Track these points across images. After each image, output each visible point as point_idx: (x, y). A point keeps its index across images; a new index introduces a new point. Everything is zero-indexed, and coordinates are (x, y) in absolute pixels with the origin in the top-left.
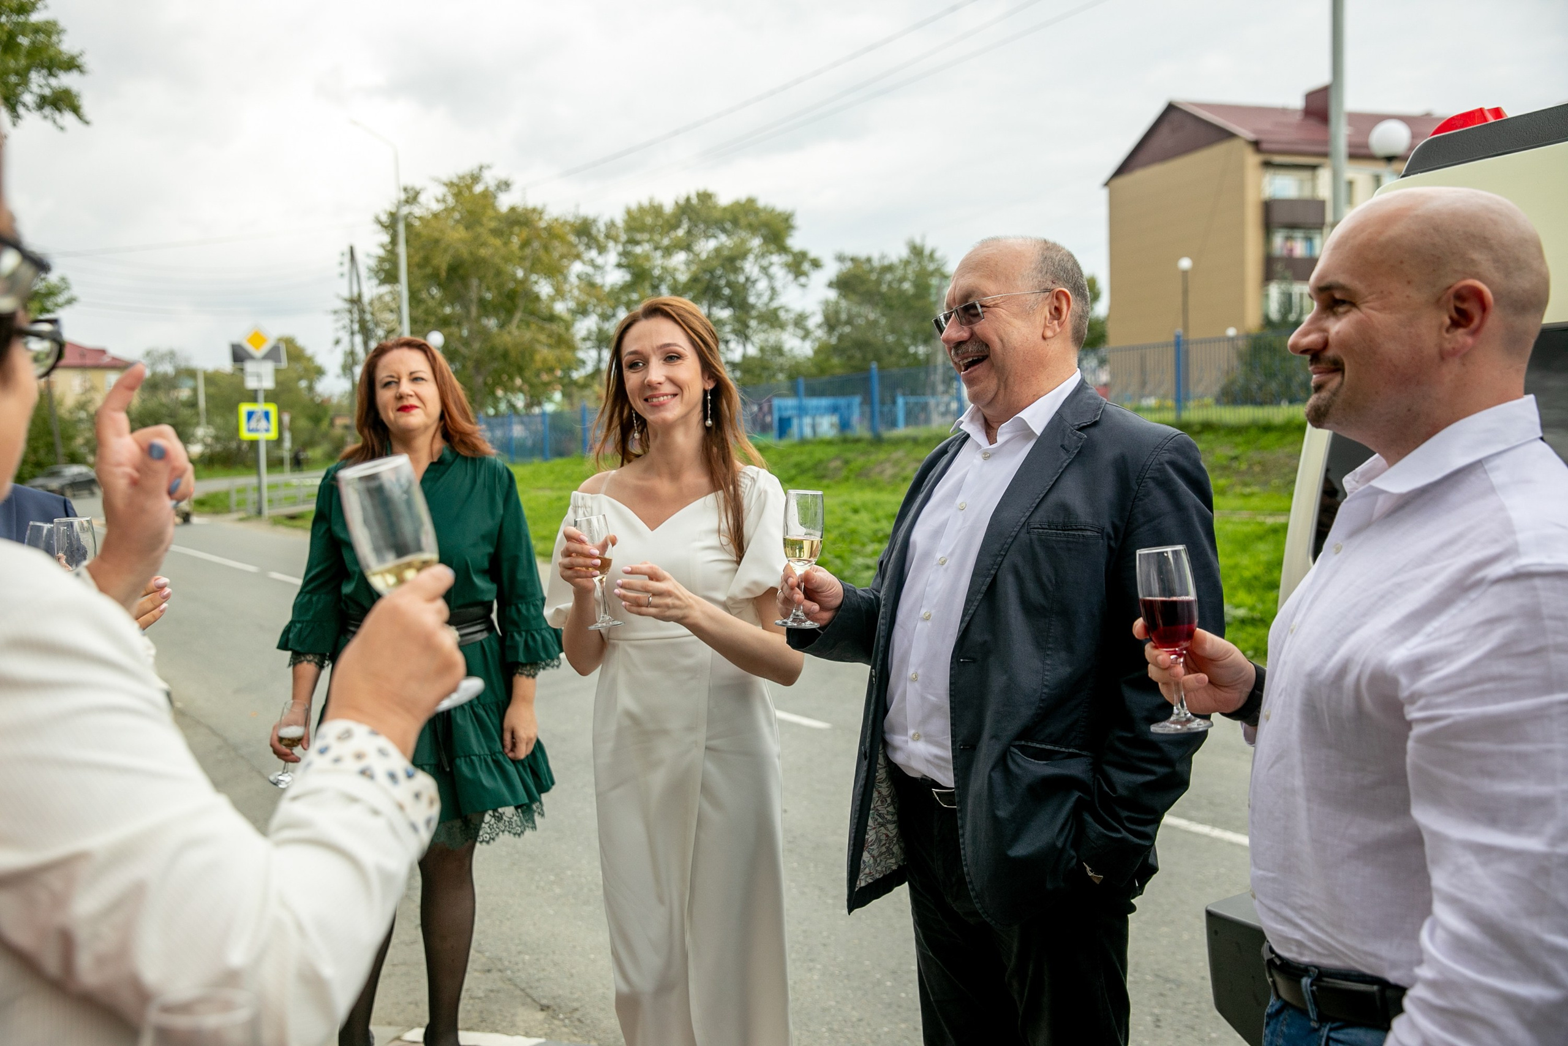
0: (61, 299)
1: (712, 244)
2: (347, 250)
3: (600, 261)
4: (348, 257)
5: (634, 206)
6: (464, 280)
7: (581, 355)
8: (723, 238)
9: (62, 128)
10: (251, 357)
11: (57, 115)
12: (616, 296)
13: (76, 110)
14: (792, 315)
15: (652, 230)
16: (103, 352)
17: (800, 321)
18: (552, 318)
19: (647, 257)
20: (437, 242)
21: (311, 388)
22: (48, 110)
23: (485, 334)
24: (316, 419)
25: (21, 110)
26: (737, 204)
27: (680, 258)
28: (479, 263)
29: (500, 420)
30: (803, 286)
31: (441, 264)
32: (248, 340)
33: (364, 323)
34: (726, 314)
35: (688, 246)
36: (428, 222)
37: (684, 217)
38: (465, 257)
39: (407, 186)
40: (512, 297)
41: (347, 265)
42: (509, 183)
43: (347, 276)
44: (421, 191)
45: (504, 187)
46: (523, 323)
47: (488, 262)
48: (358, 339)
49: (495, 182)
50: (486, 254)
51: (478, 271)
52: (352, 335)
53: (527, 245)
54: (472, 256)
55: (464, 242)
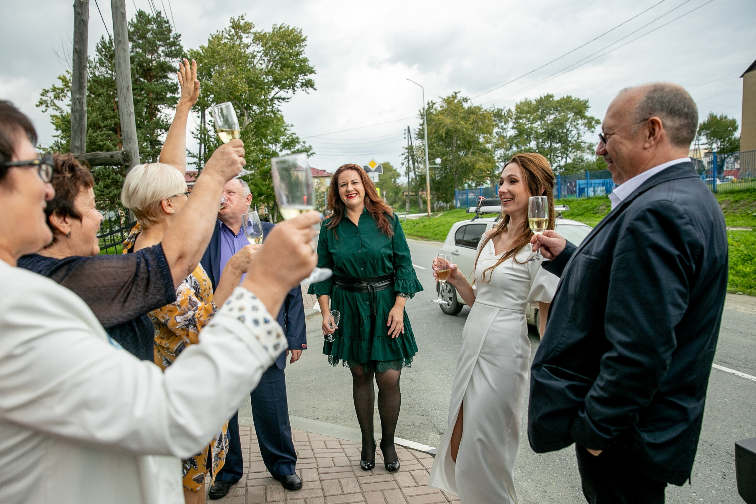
1: (552, 117)
2: (407, 128)
3: (505, 127)
4: (407, 131)
5: (519, 103)
6: (451, 138)
7: (497, 164)
8: (557, 114)
9: (308, 93)
10: (371, 171)
11: (307, 89)
12: (511, 141)
13: (312, 86)
14: (587, 145)
15: (527, 113)
16: (325, 171)
17: (590, 147)
18: (485, 151)
19: (525, 124)
20: (441, 123)
21: (395, 182)
22: (304, 88)
23: (459, 157)
24: (397, 193)
25: (296, 88)
26: (563, 99)
27: (537, 124)
28: (456, 131)
29: (464, 191)
30: (593, 132)
31: (442, 132)
32: (369, 165)
33: (413, 156)
34: (558, 145)
35: (542, 118)
36: (437, 115)
37: (540, 107)
38: (451, 128)
39: (430, 102)
40: (469, 143)
41: (407, 134)
42: (468, 98)
43: (407, 138)
44: (435, 104)
45: (466, 100)
46: (474, 153)
47: (459, 130)
48: (411, 162)
49: (462, 98)
50: (459, 127)
51: (456, 134)
52: (409, 161)
53: (475, 122)
54: (454, 128)
55: (451, 123)
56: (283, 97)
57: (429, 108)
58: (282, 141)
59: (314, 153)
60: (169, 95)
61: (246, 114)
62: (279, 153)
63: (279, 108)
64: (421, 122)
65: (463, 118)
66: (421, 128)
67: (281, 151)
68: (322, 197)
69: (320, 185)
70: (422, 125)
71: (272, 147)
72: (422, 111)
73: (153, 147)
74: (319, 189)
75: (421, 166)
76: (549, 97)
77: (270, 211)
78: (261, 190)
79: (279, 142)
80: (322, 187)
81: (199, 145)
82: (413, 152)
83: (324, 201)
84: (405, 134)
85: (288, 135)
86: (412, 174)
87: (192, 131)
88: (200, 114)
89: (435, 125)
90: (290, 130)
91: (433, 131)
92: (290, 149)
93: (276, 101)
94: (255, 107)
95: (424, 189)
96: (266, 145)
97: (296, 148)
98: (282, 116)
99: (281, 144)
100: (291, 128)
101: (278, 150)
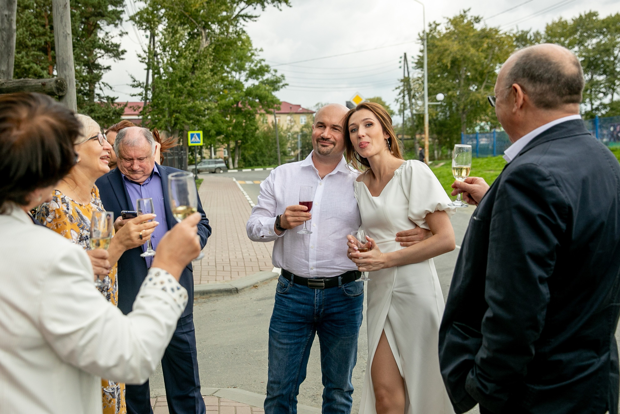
0: (281, 84)
2: (403, 55)
4: (403, 58)
5: (550, 23)
6: (459, 67)
8: (601, 37)
9: (281, 10)
11: (279, 4)
15: (562, 35)
16: (300, 106)
20: (446, 50)
23: (470, 93)
25: (266, 4)
26: (608, 18)
28: (465, 59)
29: (475, 135)
31: (447, 61)
32: (353, 100)
33: (409, 91)
34: (602, 78)
35: (581, 43)
36: (441, 40)
37: (579, 28)
38: (458, 57)
39: (432, 23)
40: (482, 74)
41: (403, 62)
42: (480, 17)
43: (403, 68)
44: (438, 25)
45: (477, 20)
46: (487, 88)
47: (469, 59)
48: (407, 98)
49: (473, 18)
50: (469, 55)
51: (465, 63)
52: (404, 96)
53: (489, 48)
54: (462, 55)
55: (458, 50)
56: (249, 14)
57: (431, 31)
58: (248, 69)
59: (287, 85)
60: (111, 8)
61: (204, 34)
62: (244, 83)
63: (245, 29)
64: (422, 47)
65: (475, 44)
66: (421, 54)
67: (246, 80)
68: (294, 139)
69: (292, 124)
70: (422, 51)
71: (236, 76)
72: (422, 34)
73: (90, 72)
74: (291, 128)
75: (420, 103)
76: (591, 15)
77: (230, 154)
78: (220, 127)
79: (245, 70)
80: (295, 126)
81: (146, 71)
82: (410, 86)
83: (297, 143)
84: (400, 62)
85: (255, 62)
86: (408, 113)
87: (138, 53)
88: (148, 33)
89: (438, 52)
90: (258, 55)
91: (436, 58)
92: (258, 79)
93: (241, 20)
94: (215, 27)
95: (422, 132)
96: (228, 72)
97: (265, 78)
98: (248, 38)
99: (247, 72)
100: (260, 53)
101: (243, 79)
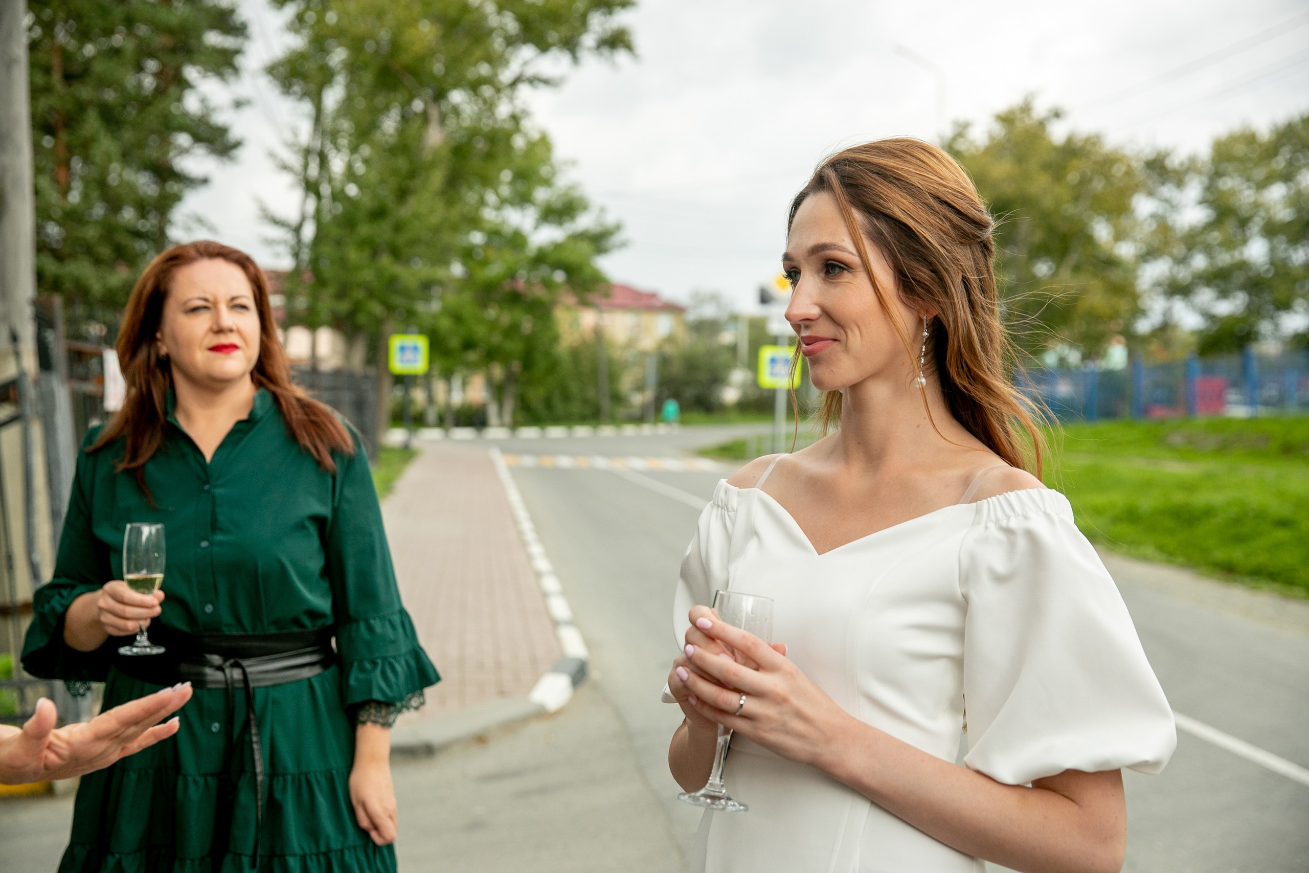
0: (615, 241)
3: (1177, 198)
5: (1224, 135)
11: (613, 56)
12: (1193, 238)
13: (629, 47)
15: (1247, 161)
18: (1111, 262)
19: (1236, 192)
22: (606, 51)
23: (1034, 281)
25: (581, 52)
27: (1277, 193)
28: (1027, 201)
32: (777, 283)
37: (1284, 146)
39: (958, 119)
40: (1063, 238)
42: (1063, 111)
44: (971, 125)
45: (1057, 115)
46: (1077, 269)
49: (1046, 112)
50: (1032, 190)
53: (1083, 181)
56: (545, 75)
57: (955, 137)
58: (541, 202)
59: (625, 244)
62: (530, 234)
65: (1050, 169)
67: (536, 228)
71: (513, 216)
74: (635, 341)
77: (494, 393)
79: (533, 204)
80: (646, 337)
85: (558, 188)
90: (566, 175)
92: (562, 227)
93: (524, 88)
94: (459, 98)
97: (578, 225)
98: (542, 133)
99: (539, 208)
101: (527, 225)
